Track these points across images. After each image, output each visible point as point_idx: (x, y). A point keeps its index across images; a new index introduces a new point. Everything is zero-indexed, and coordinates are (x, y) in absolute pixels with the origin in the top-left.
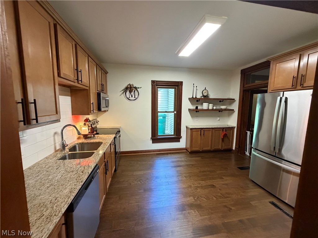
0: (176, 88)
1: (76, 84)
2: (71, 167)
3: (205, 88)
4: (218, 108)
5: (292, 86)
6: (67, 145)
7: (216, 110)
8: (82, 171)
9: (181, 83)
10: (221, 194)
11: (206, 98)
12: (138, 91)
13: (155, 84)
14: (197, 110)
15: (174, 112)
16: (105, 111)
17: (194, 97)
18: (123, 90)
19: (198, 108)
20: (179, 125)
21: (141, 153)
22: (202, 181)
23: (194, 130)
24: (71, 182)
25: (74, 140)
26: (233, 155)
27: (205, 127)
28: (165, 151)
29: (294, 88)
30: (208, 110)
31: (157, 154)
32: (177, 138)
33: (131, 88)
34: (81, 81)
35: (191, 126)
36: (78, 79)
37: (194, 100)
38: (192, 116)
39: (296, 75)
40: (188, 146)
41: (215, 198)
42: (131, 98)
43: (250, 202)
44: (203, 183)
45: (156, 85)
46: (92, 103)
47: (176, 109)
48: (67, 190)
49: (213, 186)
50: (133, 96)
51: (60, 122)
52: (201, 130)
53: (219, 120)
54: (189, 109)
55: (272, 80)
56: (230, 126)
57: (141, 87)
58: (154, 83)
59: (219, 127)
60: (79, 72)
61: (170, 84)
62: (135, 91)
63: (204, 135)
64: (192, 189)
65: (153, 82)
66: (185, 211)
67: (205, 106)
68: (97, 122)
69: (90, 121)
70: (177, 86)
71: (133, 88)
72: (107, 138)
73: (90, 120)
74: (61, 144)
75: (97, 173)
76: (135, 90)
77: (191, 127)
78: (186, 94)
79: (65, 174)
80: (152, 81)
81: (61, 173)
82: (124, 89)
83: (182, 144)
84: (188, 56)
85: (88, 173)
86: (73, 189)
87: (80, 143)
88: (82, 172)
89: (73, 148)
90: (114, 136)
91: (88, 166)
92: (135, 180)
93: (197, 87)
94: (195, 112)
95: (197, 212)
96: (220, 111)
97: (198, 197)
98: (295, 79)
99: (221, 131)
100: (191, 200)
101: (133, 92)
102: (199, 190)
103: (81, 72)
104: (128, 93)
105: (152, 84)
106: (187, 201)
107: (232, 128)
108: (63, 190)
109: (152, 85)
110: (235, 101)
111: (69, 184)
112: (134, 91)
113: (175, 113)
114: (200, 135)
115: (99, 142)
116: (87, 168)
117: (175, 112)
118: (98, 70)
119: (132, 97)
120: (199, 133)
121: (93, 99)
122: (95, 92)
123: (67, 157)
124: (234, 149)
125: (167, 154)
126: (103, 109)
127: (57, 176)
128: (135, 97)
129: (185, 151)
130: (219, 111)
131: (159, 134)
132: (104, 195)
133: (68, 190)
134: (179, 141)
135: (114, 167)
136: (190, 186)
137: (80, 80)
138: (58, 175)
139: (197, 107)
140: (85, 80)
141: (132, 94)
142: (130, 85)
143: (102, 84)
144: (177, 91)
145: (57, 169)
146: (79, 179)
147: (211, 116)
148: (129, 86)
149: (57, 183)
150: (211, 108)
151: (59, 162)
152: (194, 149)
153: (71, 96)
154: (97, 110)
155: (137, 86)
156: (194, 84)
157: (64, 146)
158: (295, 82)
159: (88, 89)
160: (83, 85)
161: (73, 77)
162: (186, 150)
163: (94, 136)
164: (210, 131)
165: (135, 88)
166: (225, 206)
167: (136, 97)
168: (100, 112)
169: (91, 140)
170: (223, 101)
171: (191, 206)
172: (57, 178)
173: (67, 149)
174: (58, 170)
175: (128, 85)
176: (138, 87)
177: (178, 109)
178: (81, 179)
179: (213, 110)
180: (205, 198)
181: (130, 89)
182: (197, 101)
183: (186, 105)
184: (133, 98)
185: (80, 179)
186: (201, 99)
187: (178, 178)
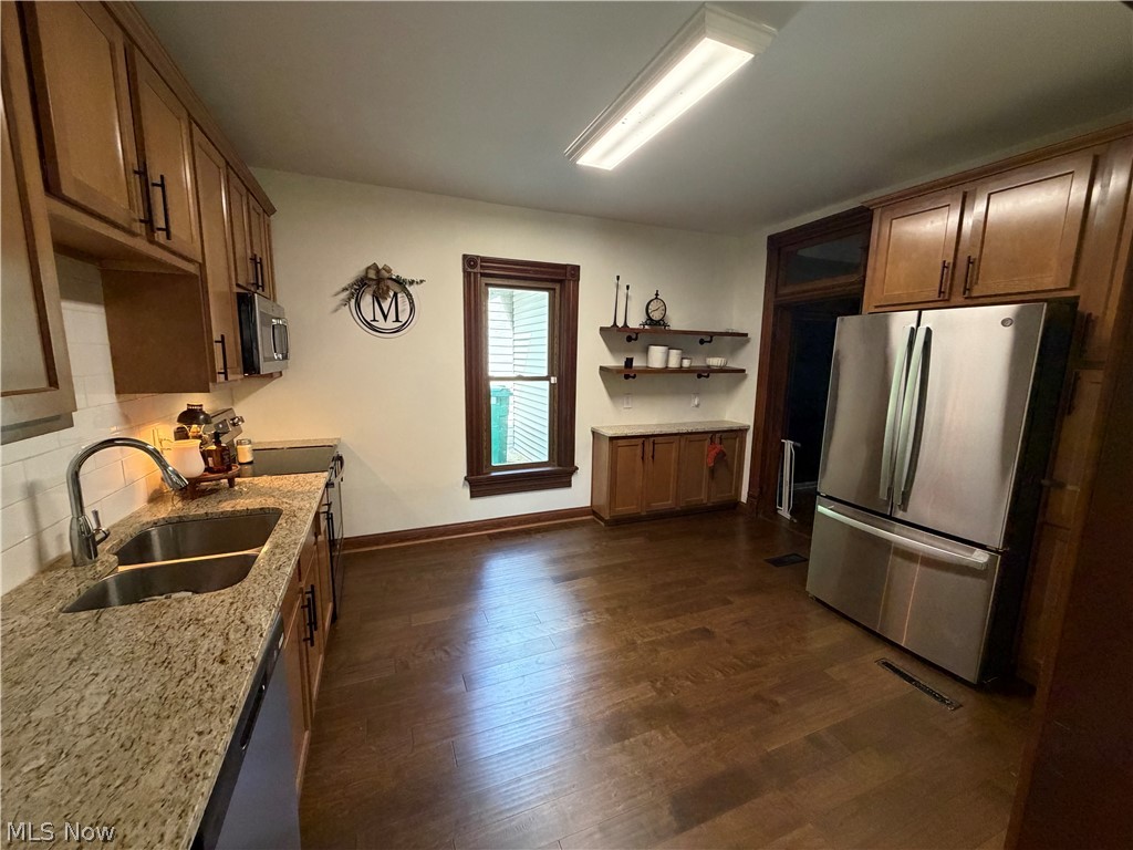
0: (554, 289)
1: (141, 245)
2: (152, 641)
3: (657, 295)
4: (698, 363)
5: (940, 292)
6: (107, 536)
7: (690, 370)
8: (218, 653)
9: (573, 272)
10: (735, 657)
11: (656, 330)
12: (409, 295)
13: (478, 270)
14: (628, 372)
15: (547, 378)
16: (271, 376)
17: (620, 324)
18: (345, 289)
19: (634, 365)
20: (569, 426)
21: (429, 537)
22: (669, 618)
23: (621, 442)
24: (175, 723)
25: (136, 508)
26: (741, 520)
27: (657, 431)
28: (519, 524)
29: (944, 300)
30: (666, 370)
31: (489, 535)
32: (558, 472)
33: (379, 280)
34: (167, 230)
35: (611, 428)
36: (149, 221)
37: (617, 335)
38: (613, 394)
39: (950, 260)
40: (603, 500)
41: (719, 676)
42: (381, 324)
43: (826, 671)
44: (673, 626)
45: (480, 274)
46: (216, 337)
47: (556, 367)
48: (164, 769)
49: (706, 633)
50: (392, 316)
51: (72, 425)
52: (643, 444)
53: (697, 406)
54: (602, 368)
55: (879, 274)
56: (735, 426)
57: (422, 281)
58: (474, 266)
59: (700, 428)
60: (154, 185)
61: (536, 272)
62: (395, 295)
63: (653, 457)
64: (641, 652)
65: (470, 262)
66: (632, 740)
67: (657, 356)
68: (234, 425)
69: (207, 420)
70: (560, 282)
71: (390, 283)
72: (297, 489)
73: (206, 415)
74: (75, 534)
75: (279, 651)
76: (397, 290)
77: (611, 433)
78: (593, 313)
79: (127, 684)
80: (465, 256)
81: (99, 679)
82: (351, 286)
83: (578, 494)
84: (610, 169)
85: (253, 659)
86: (194, 758)
87: (168, 522)
88: (222, 662)
89: (137, 548)
90: (323, 477)
91: (243, 627)
92: (421, 646)
93: (628, 287)
94: (623, 379)
95: (672, 734)
96: (704, 373)
97: (666, 679)
98: (949, 269)
99: (708, 442)
100: (643, 693)
101: (389, 300)
102: (664, 653)
103: (162, 186)
104: (367, 300)
105: (464, 271)
106: (632, 699)
107: (739, 433)
108: (136, 773)
109: (467, 275)
110: (748, 341)
111: (165, 735)
112: (391, 294)
113: (553, 382)
114: (643, 458)
115: (261, 509)
116: (239, 635)
117: (554, 380)
118: (235, 196)
119: (385, 317)
120: (639, 451)
121: (221, 322)
122: (226, 289)
123: (113, 595)
124: (744, 498)
125: (528, 532)
126: (265, 368)
127: (82, 698)
128: (397, 320)
129: (589, 517)
130: (699, 376)
131: (494, 463)
132: (307, 735)
133: (170, 767)
134: (568, 484)
135: (330, 605)
136: (632, 645)
137: (163, 225)
138: (87, 693)
139: (629, 362)
140: (183, 229)
141: (385, 306)
142: (378, 271)
143: (254, 259)
144: (557, 300)
145: (72, 662)
146: (212, 699)
147: (677, 392)
148: (372, 275)
149: (93, 739)
150: (673, 363)
151: (80, 625)
152: (622, 510)
153: (107, 306)
154: (241, 369)
155: (405, 275)
156: (618, 278)
157: (88, 542)
158: (946, 281)
159: (198, 274)
160: (174, 253)
161: (125, 205)
162: (594, 513)
163: (231, 483)
164: (674, 445)
165: (400, 282)
166: (758, 698)
167: (403, 318)
168: (254, 381)
169: (224, 504)
170: (710, 342)
171: (650, 716)
172: (84, 713)
173: (106, 555)
174: (77, 666)
175: (369, 268)
176: (409, 278)
177: (563, 368)
178: (223, 699)
179: (680, 370)
180: (687, 678)
181: (377, 285)
182: (629, 339)
183: (592, 354)
184: (390, 324)
185: (218, 696)
186: (643, 331)
187: (585, 620)
